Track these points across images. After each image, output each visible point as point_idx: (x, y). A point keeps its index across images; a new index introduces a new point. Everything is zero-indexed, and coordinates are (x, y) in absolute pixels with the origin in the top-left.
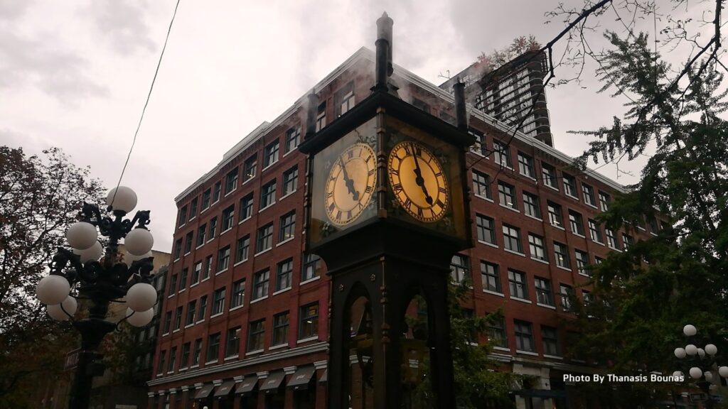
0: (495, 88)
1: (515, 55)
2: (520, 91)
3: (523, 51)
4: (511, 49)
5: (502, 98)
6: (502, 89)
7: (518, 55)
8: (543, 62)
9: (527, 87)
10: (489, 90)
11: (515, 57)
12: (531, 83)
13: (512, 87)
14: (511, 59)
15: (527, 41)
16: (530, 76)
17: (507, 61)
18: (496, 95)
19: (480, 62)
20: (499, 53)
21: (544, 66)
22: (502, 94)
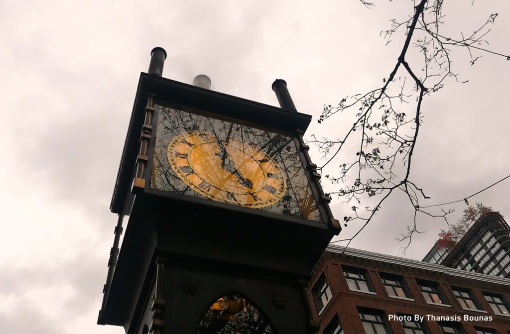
0: (468, 256)
1: (471, 223)
2: (493, 251)
3: (477, 218)
4: (465, 219)
5: (479, 262)
6: (475, 255)
7: (474, 222)
8: (501, 221)
9: (498, 246)
10: (463, 259)
11: (471, 225)
12: (499, 241)
13: (483, 250)
14: (470, 227)
15: (476, 209)
16: (495, 236)
17: (467, 230)
18: (472, 262)
19: (442, 238)
20: (456, 226)
21: (503, 224)
22: (477, 259)
